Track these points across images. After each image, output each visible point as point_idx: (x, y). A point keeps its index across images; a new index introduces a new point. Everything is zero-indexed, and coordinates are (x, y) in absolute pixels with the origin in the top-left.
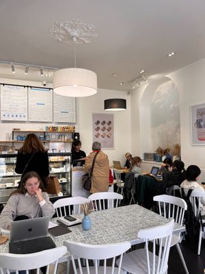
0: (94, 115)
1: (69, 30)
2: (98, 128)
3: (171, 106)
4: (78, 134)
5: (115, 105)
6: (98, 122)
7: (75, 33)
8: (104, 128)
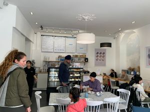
0: (96, 50)
1: (84, 17)
2: (98, 56)
3: (137, 45)
4: (87, 59)
5: (106, 45)
6: (98, 53)
7: (86, 18)
8: (101, 56)
